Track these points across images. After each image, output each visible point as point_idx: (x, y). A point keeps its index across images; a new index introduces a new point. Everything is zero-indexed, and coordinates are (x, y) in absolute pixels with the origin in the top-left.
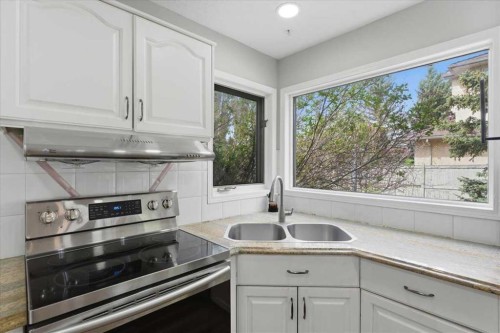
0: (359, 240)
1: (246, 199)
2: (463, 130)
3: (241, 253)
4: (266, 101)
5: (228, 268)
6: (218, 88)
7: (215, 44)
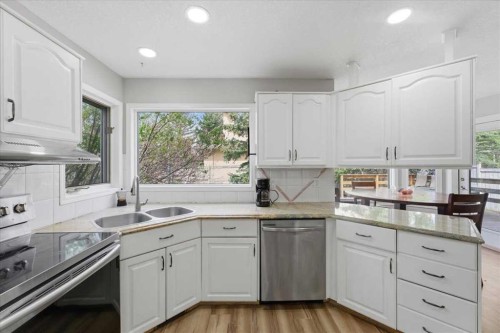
0: (197, 211)
1: (96, 198)
2: (230, 145)
3: (123, 234)
4: (112, 111)
5: (118, 246)
6: (85, 100)
7: (83, 58)
